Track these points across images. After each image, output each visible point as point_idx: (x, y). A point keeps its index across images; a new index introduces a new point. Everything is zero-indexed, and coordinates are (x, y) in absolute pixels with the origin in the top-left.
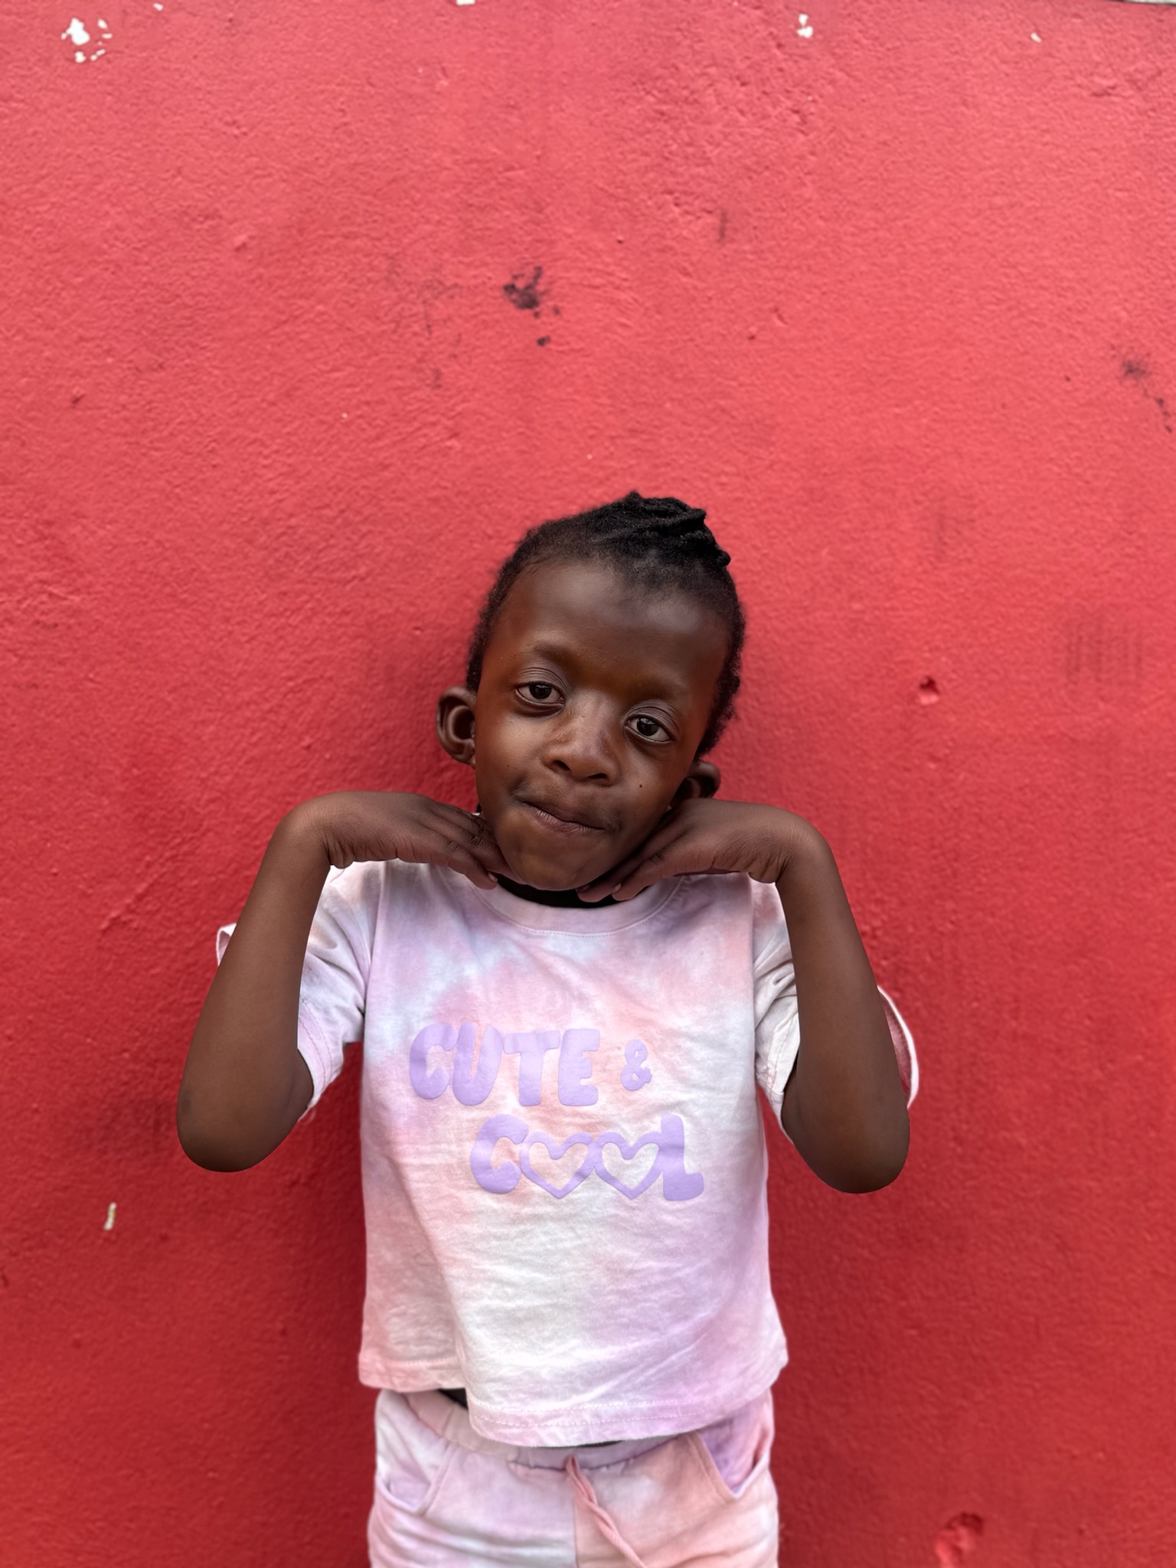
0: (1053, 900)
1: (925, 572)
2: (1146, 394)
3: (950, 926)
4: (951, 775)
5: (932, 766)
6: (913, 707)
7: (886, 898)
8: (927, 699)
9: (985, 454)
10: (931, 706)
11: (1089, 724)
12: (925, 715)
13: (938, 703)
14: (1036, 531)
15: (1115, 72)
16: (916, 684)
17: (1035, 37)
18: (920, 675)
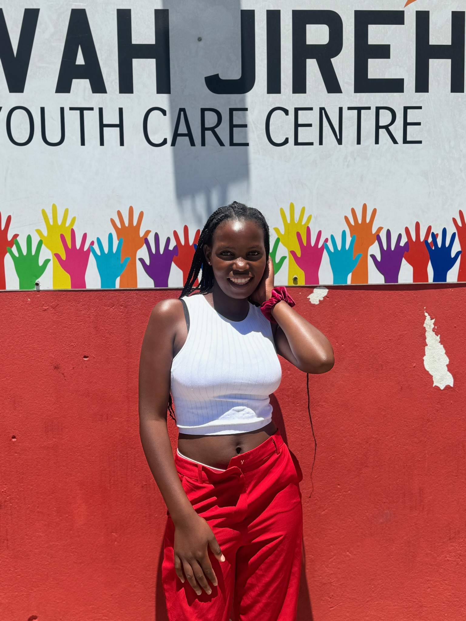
0: (45, 482)
1: (11, 413)
2: (59, 373)
3: (22, 489)
4: (21, 456)
5: (16, 454)
6: (11, 442)
7: (7, 484)
8: (14, 440)
9: (23, 387)
10: (15, 441)
11: (51, 443)
12: (14, 444)
13: (16, 441)
14: (36, 403)
15: (48, 305)
16: (11, 437)
17: (29, 300)
18: (12, 435)
